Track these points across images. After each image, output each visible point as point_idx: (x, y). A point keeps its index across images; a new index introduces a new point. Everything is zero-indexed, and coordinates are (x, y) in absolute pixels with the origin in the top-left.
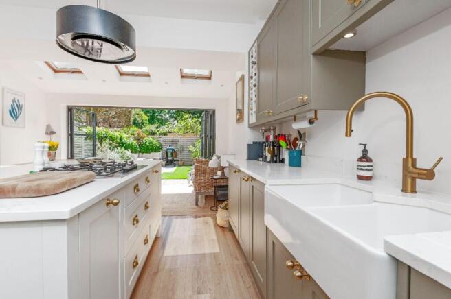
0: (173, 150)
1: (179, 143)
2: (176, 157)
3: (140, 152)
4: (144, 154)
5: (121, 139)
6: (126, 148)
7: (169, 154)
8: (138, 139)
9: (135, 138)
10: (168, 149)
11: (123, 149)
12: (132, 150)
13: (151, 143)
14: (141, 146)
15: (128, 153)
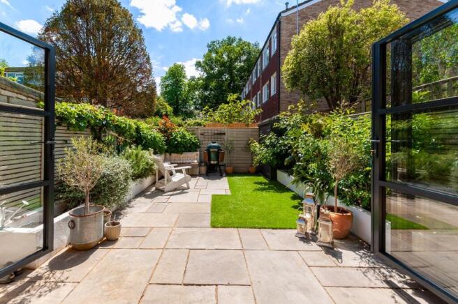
0: (218, 147)
1: (225, 137)
2: (222, 160)
3: (167, 151)
4: (174, 155)
5: (138, 130)
6: (145, 148)
7: (213, 156)
8: (164, 131)
9: (161, 131)
10: (211, 147)
11: (140, 147)
12: (155, 150)
13: (183, 137)
14: (168, 142)
15: (149, 156)
